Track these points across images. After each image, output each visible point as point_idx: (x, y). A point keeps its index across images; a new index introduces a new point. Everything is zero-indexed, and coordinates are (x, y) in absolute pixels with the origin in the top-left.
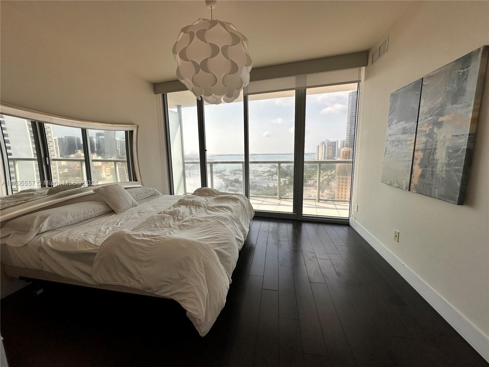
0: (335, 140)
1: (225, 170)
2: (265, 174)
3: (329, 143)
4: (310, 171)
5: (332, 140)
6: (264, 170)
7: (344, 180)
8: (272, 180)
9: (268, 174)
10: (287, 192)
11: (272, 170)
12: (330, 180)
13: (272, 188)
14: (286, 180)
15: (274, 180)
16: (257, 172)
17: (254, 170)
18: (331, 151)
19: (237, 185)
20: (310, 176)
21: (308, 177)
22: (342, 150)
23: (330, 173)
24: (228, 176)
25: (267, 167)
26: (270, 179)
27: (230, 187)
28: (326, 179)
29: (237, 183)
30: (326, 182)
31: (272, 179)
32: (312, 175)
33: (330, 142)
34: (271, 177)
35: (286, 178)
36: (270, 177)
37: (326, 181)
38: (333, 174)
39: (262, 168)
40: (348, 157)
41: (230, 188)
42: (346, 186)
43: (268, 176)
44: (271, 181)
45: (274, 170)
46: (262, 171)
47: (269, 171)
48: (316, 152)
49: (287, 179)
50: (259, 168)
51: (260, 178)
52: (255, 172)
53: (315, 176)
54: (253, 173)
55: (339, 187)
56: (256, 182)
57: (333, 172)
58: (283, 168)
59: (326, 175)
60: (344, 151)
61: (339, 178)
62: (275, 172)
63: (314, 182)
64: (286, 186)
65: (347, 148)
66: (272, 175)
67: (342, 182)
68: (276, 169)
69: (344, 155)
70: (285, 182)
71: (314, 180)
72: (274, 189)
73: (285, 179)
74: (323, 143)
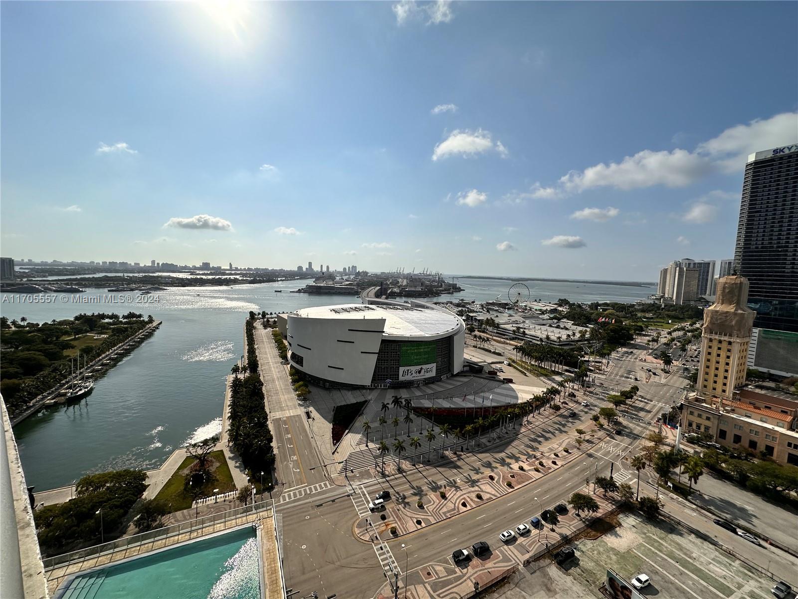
0: (707, 260)
1: (473, 302)
2: (546, 316)
3: (692, 266)
4: (640, 318)
5: (698, 260)
6: (544, 309)
7: (724, 346)
8: (558, 327)
9: (552, 316)
10: (586, 354)
11: (560, 309)
12: (690, 342)
13: (556, 342)
14: (586, 331)
15: (562, 329)
16: (530, 310)
17: (526, 306)
18: (694, 283)
19: (490, 329)
20: (641, 327)
21: (635, 330)
22: (723, 280)
23: (691, 325)
24: (477, 312)
25: (550, 303)
26: (553, 325)
27: (478, 331)
28: (679, 338)
29: (490, 326)
30: (678, 344)
31: (559, 325)
32: (647, 327)
33: (695, 264)
34: (557, 323)
35: (587, 327)
36: (555, 321)
37: (678, 341)
38: (698, 329)
39: (540, 304)
40: (736, 298)
41: (477, 333)
42: (728, 357)
43: (551, 319)
44: (554, 329)
45: (564, 310)
46: (540, 310)
47: (554, 311)
48: (657, 279)
49: (588, 329)
50: (534, 303)
51: (534, 322)
52: (526, 309)
53: (652, 330)
54: (523, 312)
55: (709, 357)
56: (525, 329)
57: (698, 325)
58: (584, 307)
59: (678, 330)
60: (726, 283)
61: (711, 340)
62: (565, 312)
63: (649, 341)
64: (586, 342)
65: (735, 277)
66: (559, 319)
67: (719, 349)
68: (568, 307)
69: (727, 291)
70: (583, 334)
71: (650, 335)
72: (558, 345)
73: (584, 329)
74: (678, 265)
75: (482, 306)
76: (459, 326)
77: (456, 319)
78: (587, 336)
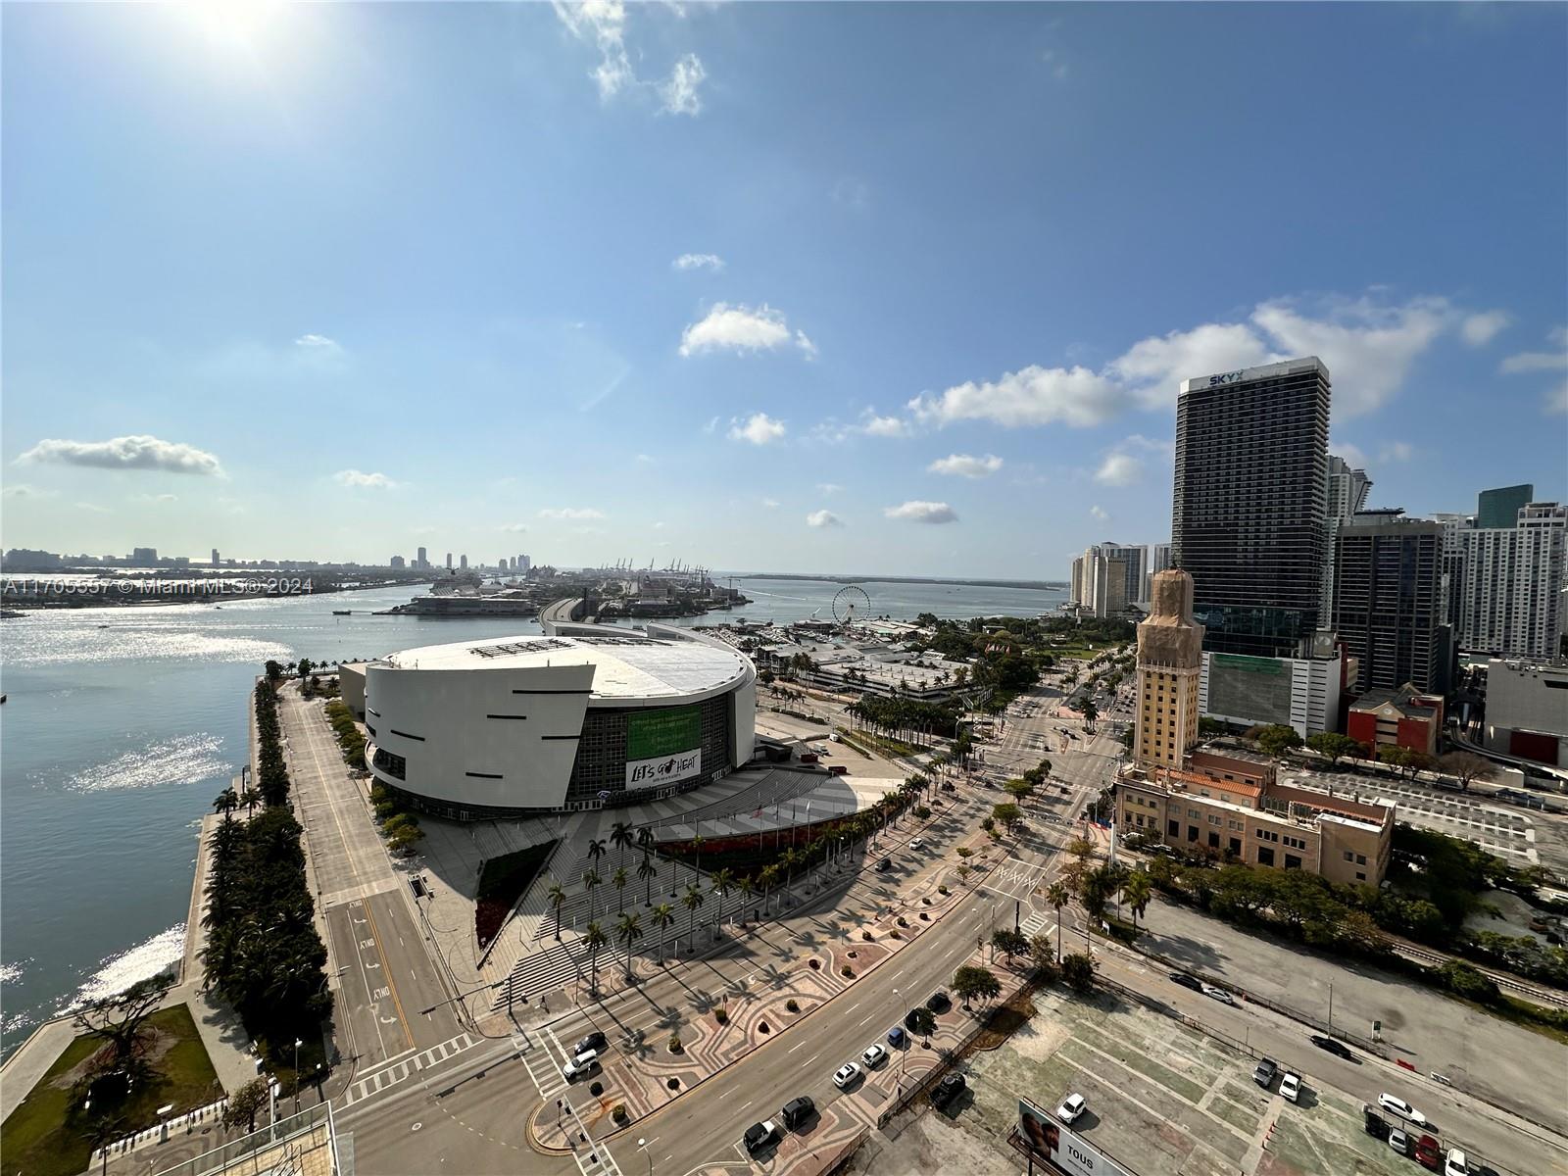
0: (1136, 544)
1: (770, 624)
2: (899, 646)
3: (1116, 554)
4: (1048, 643)
5: (1124, 543)
6: (896, 632)
7: (1167, 683)
8: (920, 665)
9: (909, 645)
10: (968, 710)
11: (922, 631)
12: (1120, 679)
13: (917, 692)
14: (966, 670)
15: (927, 667)
16: (872, 635)
17: (864, 628)
18: (1121, 581)
19: (803, 674)
20: (1049, 657)
21: (1042, 663)
22: (1159, 577)
23: (1120, 651)
24: (776, 643)
25: (905, 622)
26: (912, 662)
27: (781, 679)
28: (1104, 673)
29: (802, 669)
30: (1105, 684)
31: (921, 662)
32: (1058, 657)
33: (1120, 550)
34: (919, 656)
35: (967, 662)
36: (916, 654)
37: (1105, 679)
38: (1130, 656)
39: (888, 625)
40: (1178, 605)
41: (778, 683)
42: (1173, 701)
43: (908, 650)
44: (914, 668)
45: (929, 633)
46: (889, 635)
47: (912, 635)
48: (1068, 577)
49: (969, 666)
50: (878, 623)
51: (879, 657)
52: (865, 635)
53: (1065, 662)
54: (860, 639)
55: (1148, 702)
56: (864, 670)
57: (1128, 652)
58: (960, 626)
59: (1102, 660)
60: (1164, 582)
61: (1149, 675)
62: (931, 638)
63: (1062, 682)
64: (966, 690)
65: (1174, 572)
66: (921, 651)
67: (1161, 688)
68: (934, 629)
69: (1166, 594)
70: (961, 674)
71: (1064, 671)
72: (922, 698)
73: (963, 665)
74: (1097, 552)
75: (786, 631)
76: (744, 670)
77: (739, 658)
78: (969, 678)
